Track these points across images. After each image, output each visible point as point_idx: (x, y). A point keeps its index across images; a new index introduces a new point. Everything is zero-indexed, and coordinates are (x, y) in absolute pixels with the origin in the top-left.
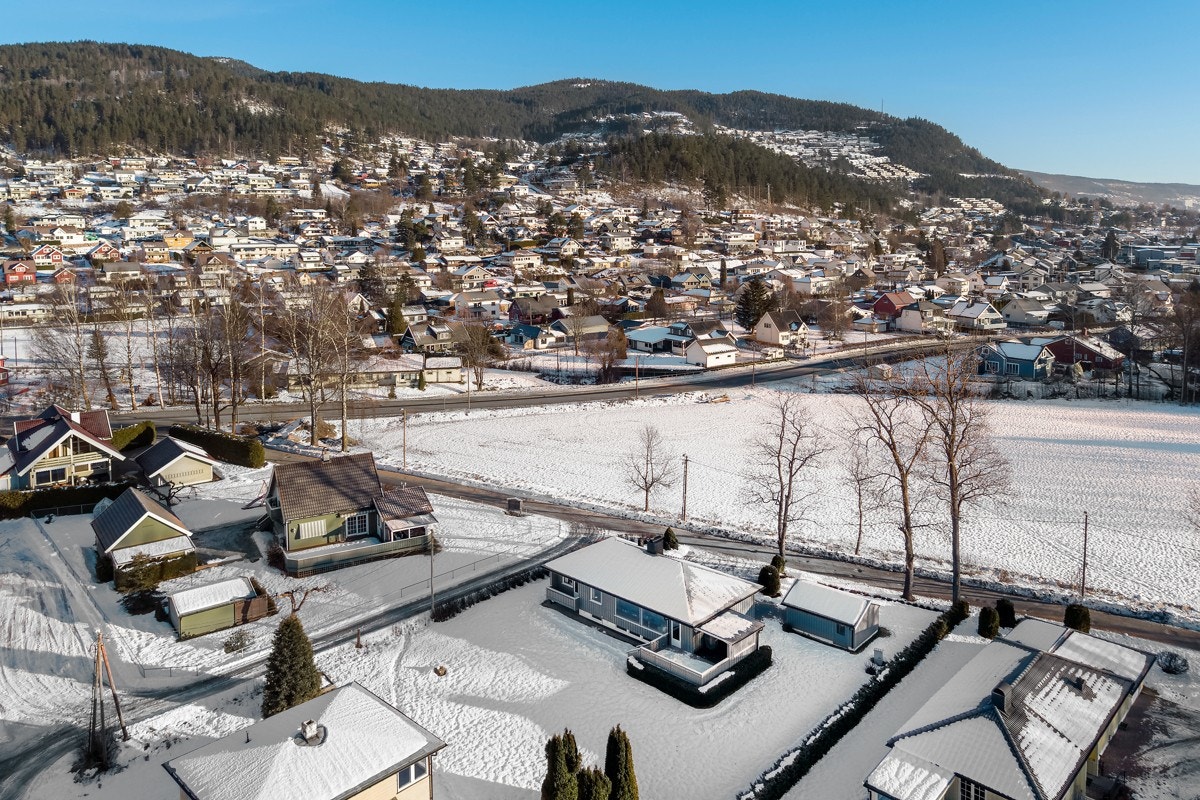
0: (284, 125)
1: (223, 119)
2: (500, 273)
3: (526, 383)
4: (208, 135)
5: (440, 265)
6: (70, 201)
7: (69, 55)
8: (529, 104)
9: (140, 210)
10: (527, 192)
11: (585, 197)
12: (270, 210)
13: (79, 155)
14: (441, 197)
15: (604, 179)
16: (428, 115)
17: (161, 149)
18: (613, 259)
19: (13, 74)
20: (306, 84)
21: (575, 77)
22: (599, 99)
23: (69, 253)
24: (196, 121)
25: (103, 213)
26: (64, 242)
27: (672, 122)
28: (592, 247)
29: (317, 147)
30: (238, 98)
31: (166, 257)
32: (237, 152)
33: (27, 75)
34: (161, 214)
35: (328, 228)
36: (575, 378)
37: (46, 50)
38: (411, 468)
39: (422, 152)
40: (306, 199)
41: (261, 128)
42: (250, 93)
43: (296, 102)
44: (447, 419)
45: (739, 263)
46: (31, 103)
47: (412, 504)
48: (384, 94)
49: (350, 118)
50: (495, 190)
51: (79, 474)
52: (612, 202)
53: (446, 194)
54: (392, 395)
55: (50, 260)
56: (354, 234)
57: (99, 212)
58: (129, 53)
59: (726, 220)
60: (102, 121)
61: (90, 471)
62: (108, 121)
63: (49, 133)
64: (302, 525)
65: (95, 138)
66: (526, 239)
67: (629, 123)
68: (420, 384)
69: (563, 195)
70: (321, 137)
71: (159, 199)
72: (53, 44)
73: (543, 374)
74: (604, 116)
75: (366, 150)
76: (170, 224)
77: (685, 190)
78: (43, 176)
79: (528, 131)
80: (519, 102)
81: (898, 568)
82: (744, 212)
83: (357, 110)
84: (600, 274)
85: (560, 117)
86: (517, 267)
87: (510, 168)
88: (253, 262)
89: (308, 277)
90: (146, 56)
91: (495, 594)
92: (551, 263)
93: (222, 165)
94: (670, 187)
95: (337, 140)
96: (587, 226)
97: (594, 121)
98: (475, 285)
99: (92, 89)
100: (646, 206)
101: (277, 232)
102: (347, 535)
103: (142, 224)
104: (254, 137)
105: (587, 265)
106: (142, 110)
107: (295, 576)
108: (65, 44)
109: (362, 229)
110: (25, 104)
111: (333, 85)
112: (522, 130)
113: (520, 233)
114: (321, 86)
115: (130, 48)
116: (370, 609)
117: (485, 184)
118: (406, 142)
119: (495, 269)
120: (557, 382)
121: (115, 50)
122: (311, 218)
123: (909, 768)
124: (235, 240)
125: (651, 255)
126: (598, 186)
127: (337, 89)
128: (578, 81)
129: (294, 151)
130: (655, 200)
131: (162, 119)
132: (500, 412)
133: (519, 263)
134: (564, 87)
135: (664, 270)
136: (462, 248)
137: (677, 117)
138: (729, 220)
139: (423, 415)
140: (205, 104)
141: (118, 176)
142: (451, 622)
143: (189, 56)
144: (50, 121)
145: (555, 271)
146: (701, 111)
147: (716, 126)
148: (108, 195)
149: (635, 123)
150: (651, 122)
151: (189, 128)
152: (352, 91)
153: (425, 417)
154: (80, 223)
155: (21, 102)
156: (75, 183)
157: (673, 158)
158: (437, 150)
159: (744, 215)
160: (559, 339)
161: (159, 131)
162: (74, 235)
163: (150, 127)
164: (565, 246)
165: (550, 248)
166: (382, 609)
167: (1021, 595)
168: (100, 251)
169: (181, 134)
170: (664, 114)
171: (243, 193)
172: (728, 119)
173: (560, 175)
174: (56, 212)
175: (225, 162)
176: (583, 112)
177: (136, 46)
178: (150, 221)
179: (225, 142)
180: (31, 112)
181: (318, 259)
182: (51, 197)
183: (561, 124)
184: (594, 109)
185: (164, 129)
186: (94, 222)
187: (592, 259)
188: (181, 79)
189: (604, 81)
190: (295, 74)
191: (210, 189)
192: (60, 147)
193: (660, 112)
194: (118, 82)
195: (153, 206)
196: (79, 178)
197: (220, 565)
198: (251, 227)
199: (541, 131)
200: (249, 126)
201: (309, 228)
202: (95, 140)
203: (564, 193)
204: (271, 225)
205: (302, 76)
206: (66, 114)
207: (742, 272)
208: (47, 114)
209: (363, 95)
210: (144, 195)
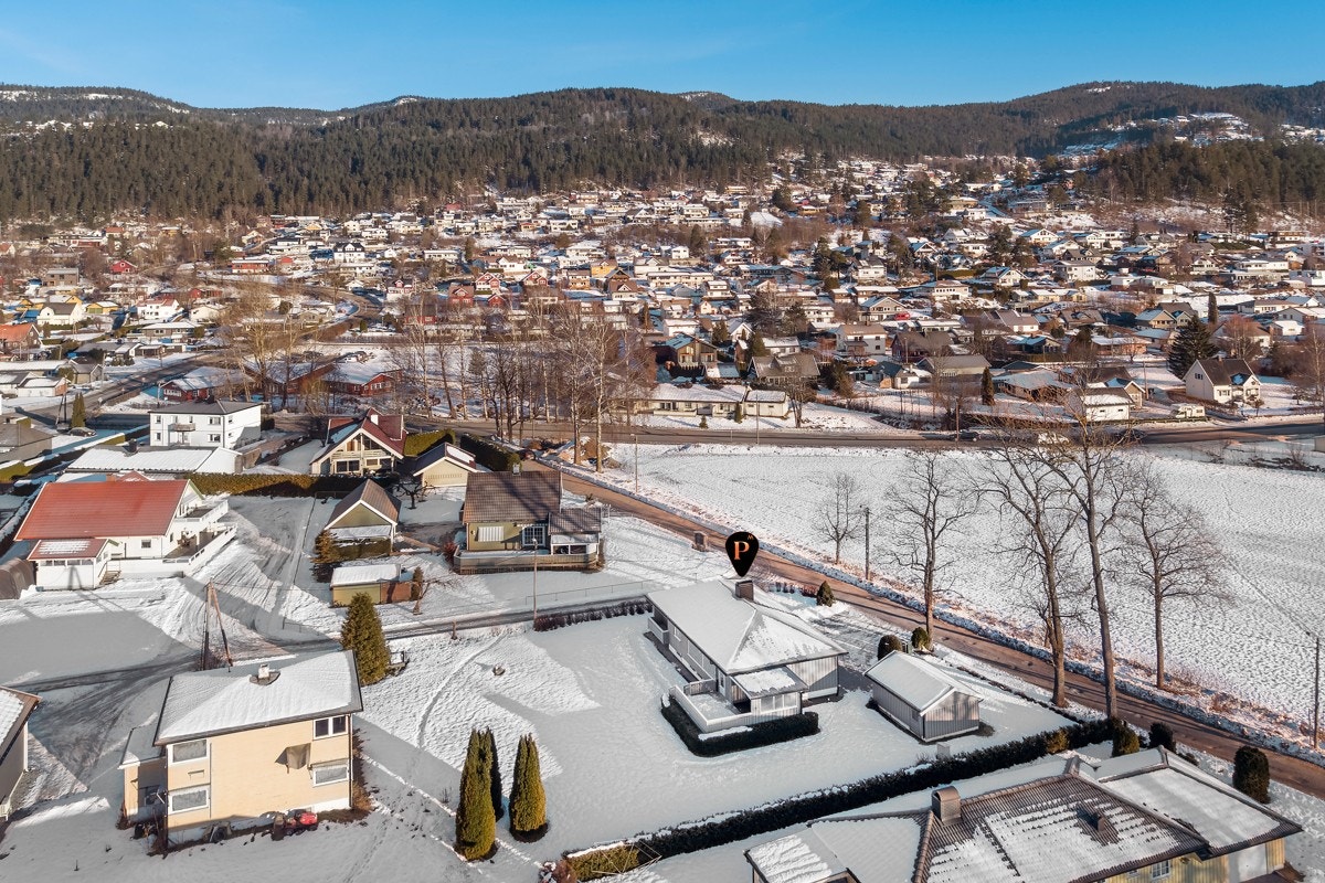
0: (734, 156)
1: (676, 152)
2: (917, 305)
3: (858, 423)
4: (661, 168)
5: (849, 296)
6: (524, 234)
7: (551, 102)
8: (1027, 115)
9: (579, 240)
10: (984, 215)
11: (1057, 219)
12: (693, 239)
13: (549, 191)
14: (880, 223)
15: (1086, 198)
16: (899, 135)
17: (617, 184)
18: (1063, 292)
19: (505, 123)
20: (769, 113)
21: (1090, 81)
22: (1120, 103)
23: (510, 279)
24: (652, 156)
25: (548, 244)
26: (506, 270)
27: (1220, 124)
28: (1041, 278)
29: (766, 175)
30: (693, 131)
31: (588, 284)
32: (688, 183)
33: (516, 123)
34: (597, 244)
35: (750, 256)
36: (916, 422)
37: (534, 100)
38: (643, 494)
39: (883, 175)
40: (734, 227)
41: (711, 159)
42: (706, 126)
43: (750, 132)
44: (727, 451)
45: (1250, 298)
46: (513, 147)
47: (585, 523)
48: (852, 116)
49: (807, 144)
50: (946, 214)
51: (370, 467)
52: (1094, 224)
53: (887, 220)
54: (703, 425)
55: (489, 286)
56: (775, 262)
57: (543, 243)
58: (603, 96)
59: (1257, 244)
60: (570, 160)
61: (379, 466)
62: (574, 160)
63: (525, 172)
64: (481, 529)
65: (561, 176)
66: (960, 268)
67: (1155, 130)
68: (736, 415)
69: (1029, 218)
70: (773, 164)
71: (598, 230)
72: (541, 94)
73: (882, 416)
74: (1122, 123)
75: (819, 176)
76: (602, 253)
77: (1201, 208)
78: (511, 211)
79: (1022, 146)
80: (1015, 114)
81: (1082, 670)
82: (1287, 234)
83: (818, 135)
84: (1043, 309)
85: (1065, 128)
86: (937, 299)
87: (971, 190)
88: (663, 290)
89: (709, 306)
90: (618, 98)
91: (608, 616)
92: (981, 295)
93: (670, 196)
94: (1180, 205)
95: (788, 166)
96: (1049, 253)
97: (1109, 130)
98: (885, 317)
99: (565, 131)
100: (1135, 229)
101: (698, 261)
102: (524, 544)
103: (576, 254)
104: (704, 168)
105: (1028, 298)
106: (604, 148)
107: (458, 572)
108: (551, 93)
109: (785, 257)
110: (509, 149)
111: (796, 110)
112: (1016, 145)
113: (957, 261)
114: (784, 113)
115: (605, 92)
116: (491, 609)
117: (934, 207)
118: (868, 165)
119: (912, 301)
120: (897, 426)
121: (593, 95)
122: (736, 246)
123: (805, 849)
124: (656, 269)
125: (1120, 288)
126: (1077, 207)
127: (800, 115)
128: (1095, 84)
129: (744, 180)
130: (1155, 221)
131: (620, 156)
132: (786, 450)
133: (941, 295)
134: (1075, 94)
135: (1130, 306)
136: (883, 277)
137: (1225, 119)
138: (1261, 245)
139: (703, 445)
140: (662, 138)
141: (570, 210)
142: (549, 633)
143: (658, 94)
144: (526, 162)
145: (986, 304)
146: (1264, 109)
147: (1288, 126)
148: (556, 228)
149: (1164, 130)
150: (1185, 128)
151: (645, 163)
152: (816, 116)
153: (704, 448)
154: (526, 253)
155: (506, 147)
156: (535, 217)
157: (1184, 170)
158: (901, 172)
159: (1287, 239)
160: (923, 380)
161: (617, 167)
162: (515, 264)
163: (610, 163)
164: (1004, 276)
165: (986, 278)
166: (500, 612)
167: (1224, 730)
168: (531, 278)
169: (636, 168)
170: (1206, 117)
171: (676, 223)
172: (1307, 116)
173: (1030, 196)
174: (510, 243)
175: (674, 193)
176: (1096, 120)
177: (611, 90)
178: (585, 250)
179: (676, 174)
180: (512, 156)
181: (725, 288)
182: (509, 231)
183: (1065, 136)
184: (1110, 117)
185: (622, 165)
186: (539, 252)
187: (1034, 291)
188: (642, 118)
189: (1130, 83)
190: (759, 103)
191: (645, 220)
192: (534, 185)
193: (1202, 113)
194: (587, 124)
195: (591, 237)
196: (539, 212)
197: (410, 554)
198: (674, 255)
199: (1039, 144)
200: (700, 157)
201: (729, 257)
202: (562, 178)
203: (1031, 216)
204: (694, 253)
205: (767, 104)
206: (539, 155)
207: (1248, 310)
208: (525, 156)
209: (828, 119)
210: (586, 227)
